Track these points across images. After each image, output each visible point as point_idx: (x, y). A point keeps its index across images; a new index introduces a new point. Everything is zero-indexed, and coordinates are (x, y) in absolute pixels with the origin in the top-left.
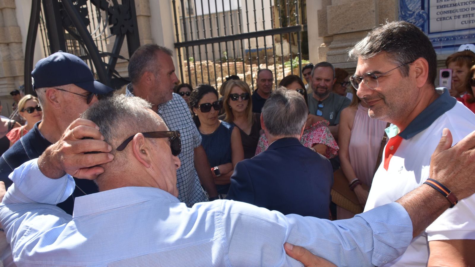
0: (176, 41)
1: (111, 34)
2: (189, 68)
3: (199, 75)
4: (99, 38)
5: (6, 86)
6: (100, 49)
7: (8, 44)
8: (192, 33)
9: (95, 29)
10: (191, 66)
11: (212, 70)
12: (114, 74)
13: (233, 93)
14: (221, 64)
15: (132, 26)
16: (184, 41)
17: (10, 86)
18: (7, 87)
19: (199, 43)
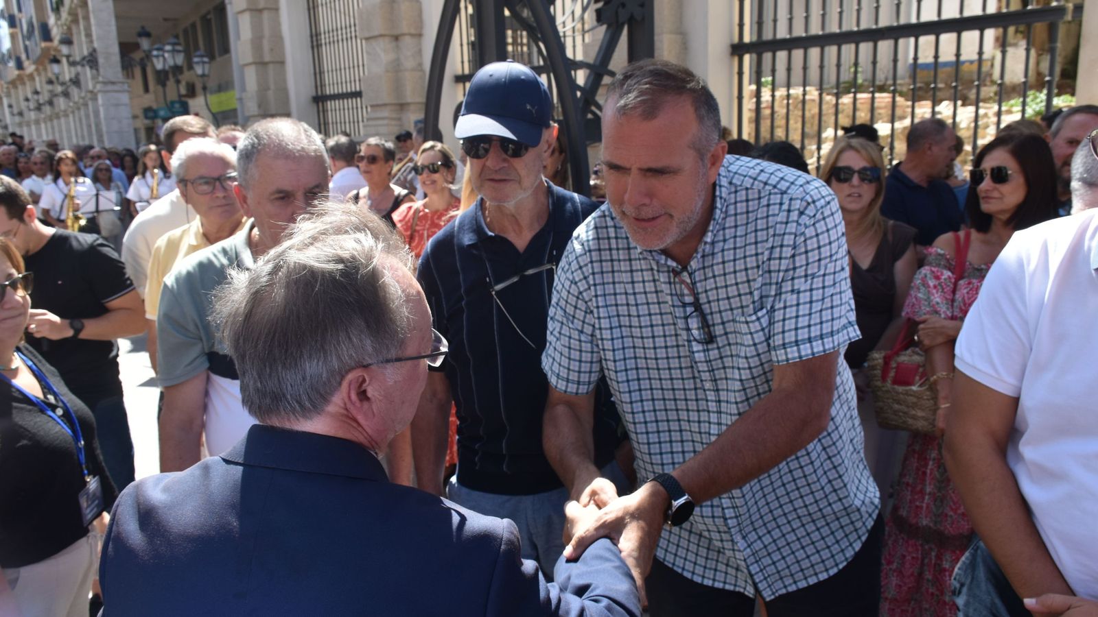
0: (736, 40)
1: (595, 23)
2: (758, 103)
3: (780, 122)
4: (569, 33)
5: (385, 122)
6: (569, 54)
7: (396, 38)
8: (775, 21)
9: (564, 14)
10: (763, 99)
11: (812, 110)
12: (593, 108)
13: (841, 164)
14: (838, 96)
15: (642, 5)
16: (755, 39)
17: (393, 122)
18: (387, 125)
19: (790, 44)
